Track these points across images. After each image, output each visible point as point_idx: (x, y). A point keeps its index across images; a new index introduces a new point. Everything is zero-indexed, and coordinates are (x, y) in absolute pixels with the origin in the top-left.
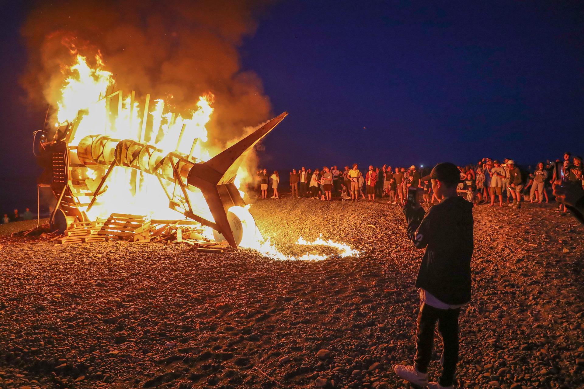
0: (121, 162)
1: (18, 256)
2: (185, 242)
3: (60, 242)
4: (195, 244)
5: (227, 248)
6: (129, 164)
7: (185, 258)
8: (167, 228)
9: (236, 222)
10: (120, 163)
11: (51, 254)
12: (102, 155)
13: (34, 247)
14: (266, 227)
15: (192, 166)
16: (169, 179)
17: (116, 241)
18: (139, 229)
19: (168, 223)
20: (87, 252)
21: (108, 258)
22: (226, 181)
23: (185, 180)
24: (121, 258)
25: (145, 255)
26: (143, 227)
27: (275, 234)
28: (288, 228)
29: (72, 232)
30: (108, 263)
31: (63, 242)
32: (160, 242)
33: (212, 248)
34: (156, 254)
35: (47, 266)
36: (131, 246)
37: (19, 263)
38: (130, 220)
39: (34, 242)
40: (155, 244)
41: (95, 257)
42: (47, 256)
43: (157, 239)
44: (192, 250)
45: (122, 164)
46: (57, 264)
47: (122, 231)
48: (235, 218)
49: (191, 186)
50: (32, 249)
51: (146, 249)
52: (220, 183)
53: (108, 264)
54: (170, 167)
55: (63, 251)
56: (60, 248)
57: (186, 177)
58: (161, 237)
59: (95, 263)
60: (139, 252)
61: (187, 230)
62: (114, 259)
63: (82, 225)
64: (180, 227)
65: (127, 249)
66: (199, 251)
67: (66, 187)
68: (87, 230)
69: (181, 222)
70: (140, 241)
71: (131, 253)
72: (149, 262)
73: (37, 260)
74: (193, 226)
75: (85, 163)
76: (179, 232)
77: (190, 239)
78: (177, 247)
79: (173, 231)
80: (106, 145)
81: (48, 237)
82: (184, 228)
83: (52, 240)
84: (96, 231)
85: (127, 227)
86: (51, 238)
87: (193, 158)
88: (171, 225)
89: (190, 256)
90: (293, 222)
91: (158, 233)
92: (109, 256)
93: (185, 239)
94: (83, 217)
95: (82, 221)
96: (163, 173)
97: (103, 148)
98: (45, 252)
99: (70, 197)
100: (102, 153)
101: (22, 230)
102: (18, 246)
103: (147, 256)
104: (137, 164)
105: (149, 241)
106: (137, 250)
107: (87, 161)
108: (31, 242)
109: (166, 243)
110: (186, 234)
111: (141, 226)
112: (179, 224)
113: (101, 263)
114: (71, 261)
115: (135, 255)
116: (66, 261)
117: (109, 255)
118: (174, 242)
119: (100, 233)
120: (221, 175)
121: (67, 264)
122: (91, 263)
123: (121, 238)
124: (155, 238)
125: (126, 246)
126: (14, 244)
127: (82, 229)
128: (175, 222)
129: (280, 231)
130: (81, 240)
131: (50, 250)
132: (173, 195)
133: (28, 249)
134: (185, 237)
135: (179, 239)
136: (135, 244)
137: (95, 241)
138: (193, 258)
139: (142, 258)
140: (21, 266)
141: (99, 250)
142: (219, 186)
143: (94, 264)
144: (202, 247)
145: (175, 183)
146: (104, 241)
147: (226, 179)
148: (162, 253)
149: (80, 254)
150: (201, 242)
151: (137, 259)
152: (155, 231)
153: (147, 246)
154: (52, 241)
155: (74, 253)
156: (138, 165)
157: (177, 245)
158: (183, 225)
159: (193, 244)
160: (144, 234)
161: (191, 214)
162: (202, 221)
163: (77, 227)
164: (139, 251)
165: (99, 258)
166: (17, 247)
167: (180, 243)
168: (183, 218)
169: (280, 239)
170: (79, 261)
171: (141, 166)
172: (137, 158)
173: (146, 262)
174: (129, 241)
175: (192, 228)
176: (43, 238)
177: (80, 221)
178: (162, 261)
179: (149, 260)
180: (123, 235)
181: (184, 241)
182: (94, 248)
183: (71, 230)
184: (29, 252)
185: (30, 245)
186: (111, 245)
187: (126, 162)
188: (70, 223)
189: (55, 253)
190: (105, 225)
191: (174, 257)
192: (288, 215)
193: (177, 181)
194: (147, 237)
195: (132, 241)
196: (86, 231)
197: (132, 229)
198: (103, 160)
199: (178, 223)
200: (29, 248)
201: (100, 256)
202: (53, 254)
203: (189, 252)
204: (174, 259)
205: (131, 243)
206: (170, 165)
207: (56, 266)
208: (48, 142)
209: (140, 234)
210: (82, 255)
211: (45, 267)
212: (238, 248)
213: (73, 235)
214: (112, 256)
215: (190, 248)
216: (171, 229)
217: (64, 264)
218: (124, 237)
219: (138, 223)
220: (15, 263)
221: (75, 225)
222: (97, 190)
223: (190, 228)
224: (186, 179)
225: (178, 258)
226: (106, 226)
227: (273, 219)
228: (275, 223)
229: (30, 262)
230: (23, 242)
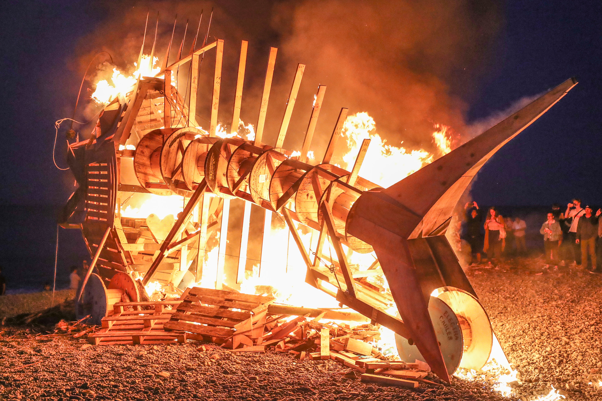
0: (217, 185)
1: (12, 365)
2: (336, 358)
3: (91, 341)
4: (357, 363)
5: (426, 378)
6: (231, 189)
7: (337, 392)
8: (300, 324)
9: (447, 323)
10: (213, 187)
11: (74, 364)
12: (180, 170)
13: (44, 349)
14: (514, 337)
15: (357, 196)
16: (310, 222)
17: (197, 345)
18: (243, 322)
19: (302, 313)
20: (143, 366)
21: (183, 380)
22: (429, 231)
23: (340, 226)
24: (207, 382)
25: (255, 379)
26: (252, 320)
27: (536, 356)
28: (567, 343)
29: (115, 322)
30: (183, 391)
31: (98, 341)
32: (284, 353)
33: (394, 376)
34: (277, 378)
35: (67, 390)
36: (228, 359)
37: (15, 380)
38: (227, 304)
39: (44, 338)
40: (275, 358)
41: (158, 376)
42: (67, 368)
43: (279, 347)
44: (351, 376)
45: (217, 190)
46: (85, 386)
47: (209, 325)
48: (446, 312)
49: (354, 238)
50: (40, 351)
51: (258, 367)
52: (414, 235)
53: (182, 394)
54: (311, 197)
55: (96, 359)
56: (92, 352)
57: (343, 220)
58: (288, 342)
59: (157, 389)
60: (244, 372)
61: (342, 332)
62: (195, 383)
63: (135, 308)
64: (327, 325)
65: (219, 364)
66: (365, 380)
67: (110, 229)
68: (145, 320)
69: (330, 314)
70: (245, 349)
71: (228, 373)
72: (264, 396)
73: (47, 376)
74: (353, 324)
75: (148, 185)
76: (325, 334)
77: (347, 351)
78: (320, 367)
79: (313, 332)
80: (189, 149)
81: (71, 328)
82: (335, 326)
83: (77, 335)
84: (160, 321)
85: (220, 318)
86: (74, 331)
87: (361, 181)
88: (309, 319)
89: (347, 389)
90: (578, 330)
91: (281, 333)
92: (184, 376)
93: (337, 352)
94: (137, 291)
95: (136, 301)
96: (298, 210)
97: (183, 155)
98: (63, 359)
99: (116, 251)
100: (181, 165)
101: (21, 312)
102: (14, 343)
103: (260, 381)
104: (246, 189)
105: (262, 349)
106: (239, 366)
107: (152, 180)
108: (37, 338)
109: (298, 357)
110: (338, 341)
111: (247, 316)
112: (325, 317)
113: (168, 389)
114: (112, 383)
115: (235, 377)
116: (102, 381)
117: (184, 373)
118: (314, 355)
119: (168, 326)
120: (419, 218)
121: (104, 387)
122: (150, 389)
123: (206, 339)
124: (275, 344)
125: (217, 356)
126: (7, 340)
127: (135, 317)
128: (316, 313)
129: (548, 349)
130: (131, 338)
131: (72, 356)
132: (316, 257)
133: (32, 352)
134: (336, 347)
135: (325, 351)
136: (235, 354)
137: (157, 342)
138: (354, 394)
139: (249, 386)
140: (18, 386)
141: (166, 363)
142: (413, 240)
143: (156, 392)
144: (372, 371)
145: (321, 231)
146: (174, 344)
147: (428, 227)
148: (290, 378)
149: (129, 369)
150: (369, 360)
151: (240, 387)
152: (276, 330)
153: (258, 361)
154: (77, 339)
155: (117, 365)
156: (248, 192)
157: (319, 363)
158: (332, 321)
159: (353, 362)
160: (254, 334)
161: (351, 299)
162: (375, 314)
163: (125, 313)
164: (244, 369)
165: (165, 380)
166: (12, 347)
167: (325, 358)
168: (334, 304)
169: (550, 368)
170: (128, 382)
171: (253, 194)
172: (248, 177)
173: (256, 395)
174: (224, 347)
175: (352, 327)
176: (60, 330)
177: (131, 300)
178: (290, 395)
179: (263, 391)
180: (212, 334)
181: (335, 355)
182: (155, 358)
183: (113, 318)
184: (34, 359)
185: (35, 344)
186: (188, 353)
187: (226, 185)
188: (114, 303)
189: (83, 363)
190: (178, 310)
191: (315, 388)
192: (566, 312)
193: (325, 229)
194: (260, 341)
195: (230, 347)
196: (142, 321)
197: (229, 322)
198: (182, 179)
199: (322, 315)
200: (34, 349)
201: (166, 374)
202: (79, 366)
203: (344, 381)
204: (314, 394)
205: (227, 352)
206: (312, 193)
207: (84, 391)
208: (80, 141)
209: (246, 334)
210: (133, 371)
211: (62, 392)
212: (451, 380)
213: (118, 327)
214: (190, 377)
215: (347, 371)
216: (308, 326)
217: (99, 387)
218: (214, 339)
219: (243, 311)
220: (7, 378)
221: (122, 308)
222: (166, 240)
223: (347, 327)
224: (344, 224)
225: (321, 393)
226: (181, 313)
227: (529, 320)
228: (535, 329)
229: (35, 379)
230: (23, 336)
